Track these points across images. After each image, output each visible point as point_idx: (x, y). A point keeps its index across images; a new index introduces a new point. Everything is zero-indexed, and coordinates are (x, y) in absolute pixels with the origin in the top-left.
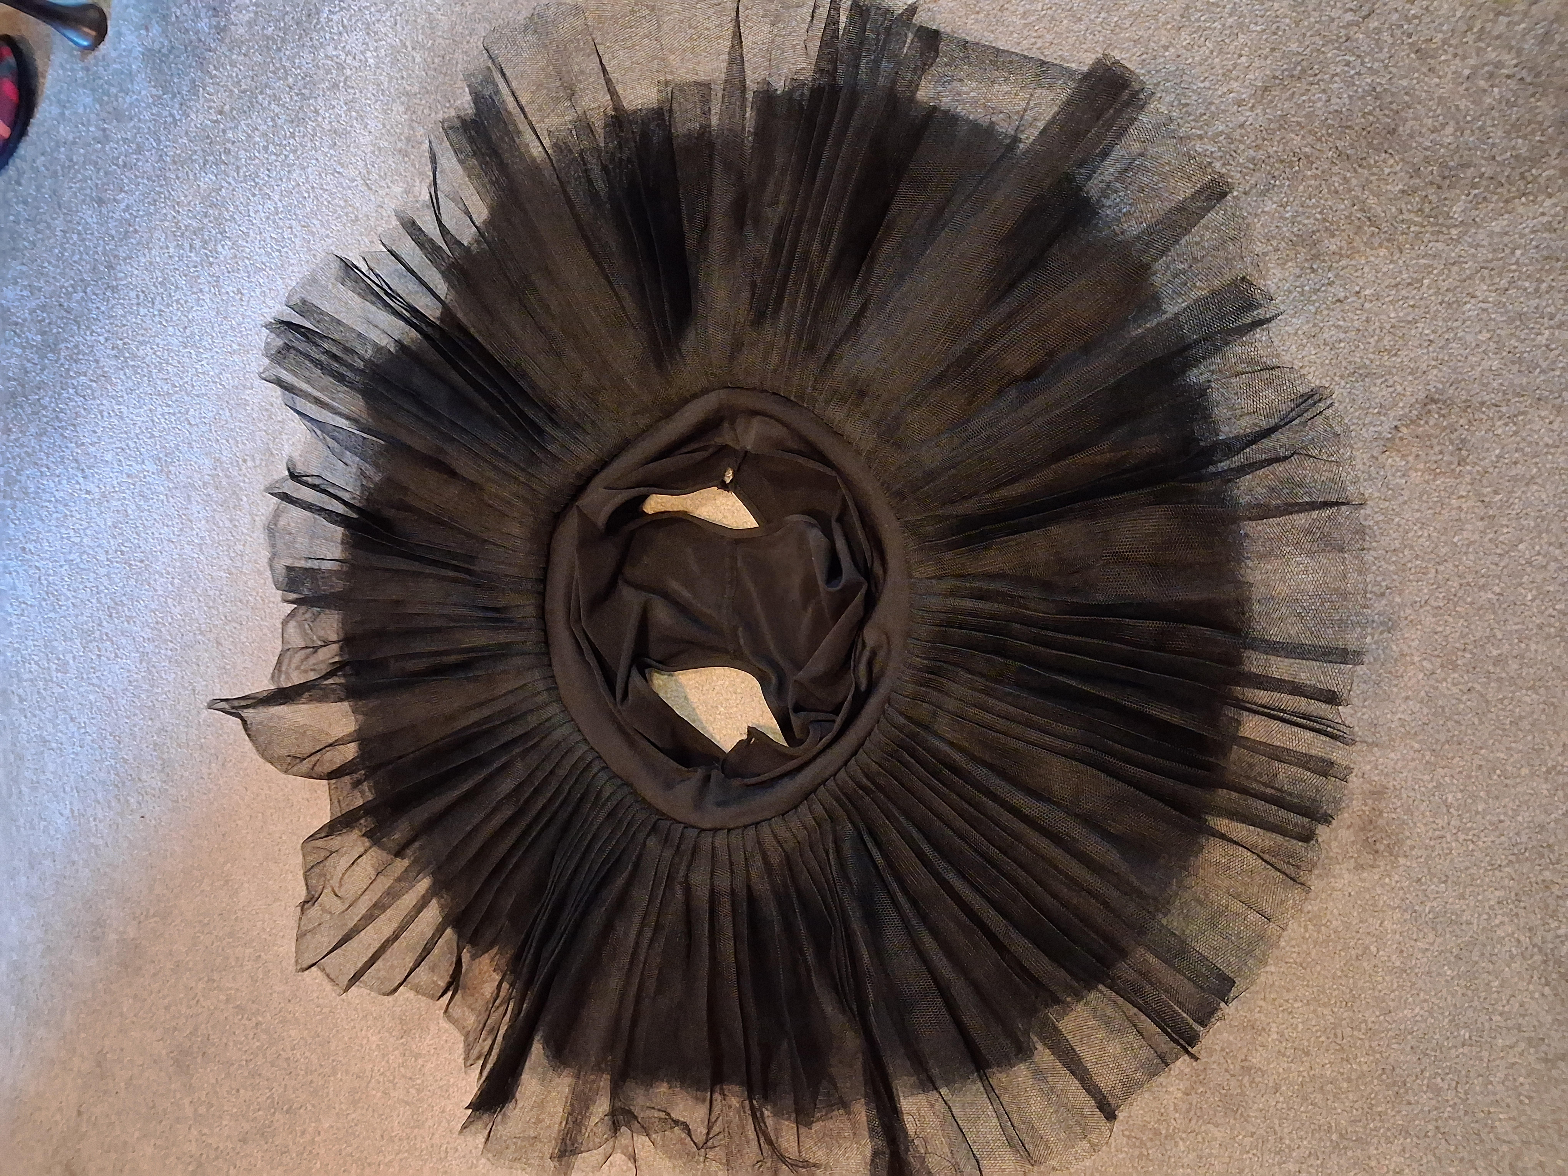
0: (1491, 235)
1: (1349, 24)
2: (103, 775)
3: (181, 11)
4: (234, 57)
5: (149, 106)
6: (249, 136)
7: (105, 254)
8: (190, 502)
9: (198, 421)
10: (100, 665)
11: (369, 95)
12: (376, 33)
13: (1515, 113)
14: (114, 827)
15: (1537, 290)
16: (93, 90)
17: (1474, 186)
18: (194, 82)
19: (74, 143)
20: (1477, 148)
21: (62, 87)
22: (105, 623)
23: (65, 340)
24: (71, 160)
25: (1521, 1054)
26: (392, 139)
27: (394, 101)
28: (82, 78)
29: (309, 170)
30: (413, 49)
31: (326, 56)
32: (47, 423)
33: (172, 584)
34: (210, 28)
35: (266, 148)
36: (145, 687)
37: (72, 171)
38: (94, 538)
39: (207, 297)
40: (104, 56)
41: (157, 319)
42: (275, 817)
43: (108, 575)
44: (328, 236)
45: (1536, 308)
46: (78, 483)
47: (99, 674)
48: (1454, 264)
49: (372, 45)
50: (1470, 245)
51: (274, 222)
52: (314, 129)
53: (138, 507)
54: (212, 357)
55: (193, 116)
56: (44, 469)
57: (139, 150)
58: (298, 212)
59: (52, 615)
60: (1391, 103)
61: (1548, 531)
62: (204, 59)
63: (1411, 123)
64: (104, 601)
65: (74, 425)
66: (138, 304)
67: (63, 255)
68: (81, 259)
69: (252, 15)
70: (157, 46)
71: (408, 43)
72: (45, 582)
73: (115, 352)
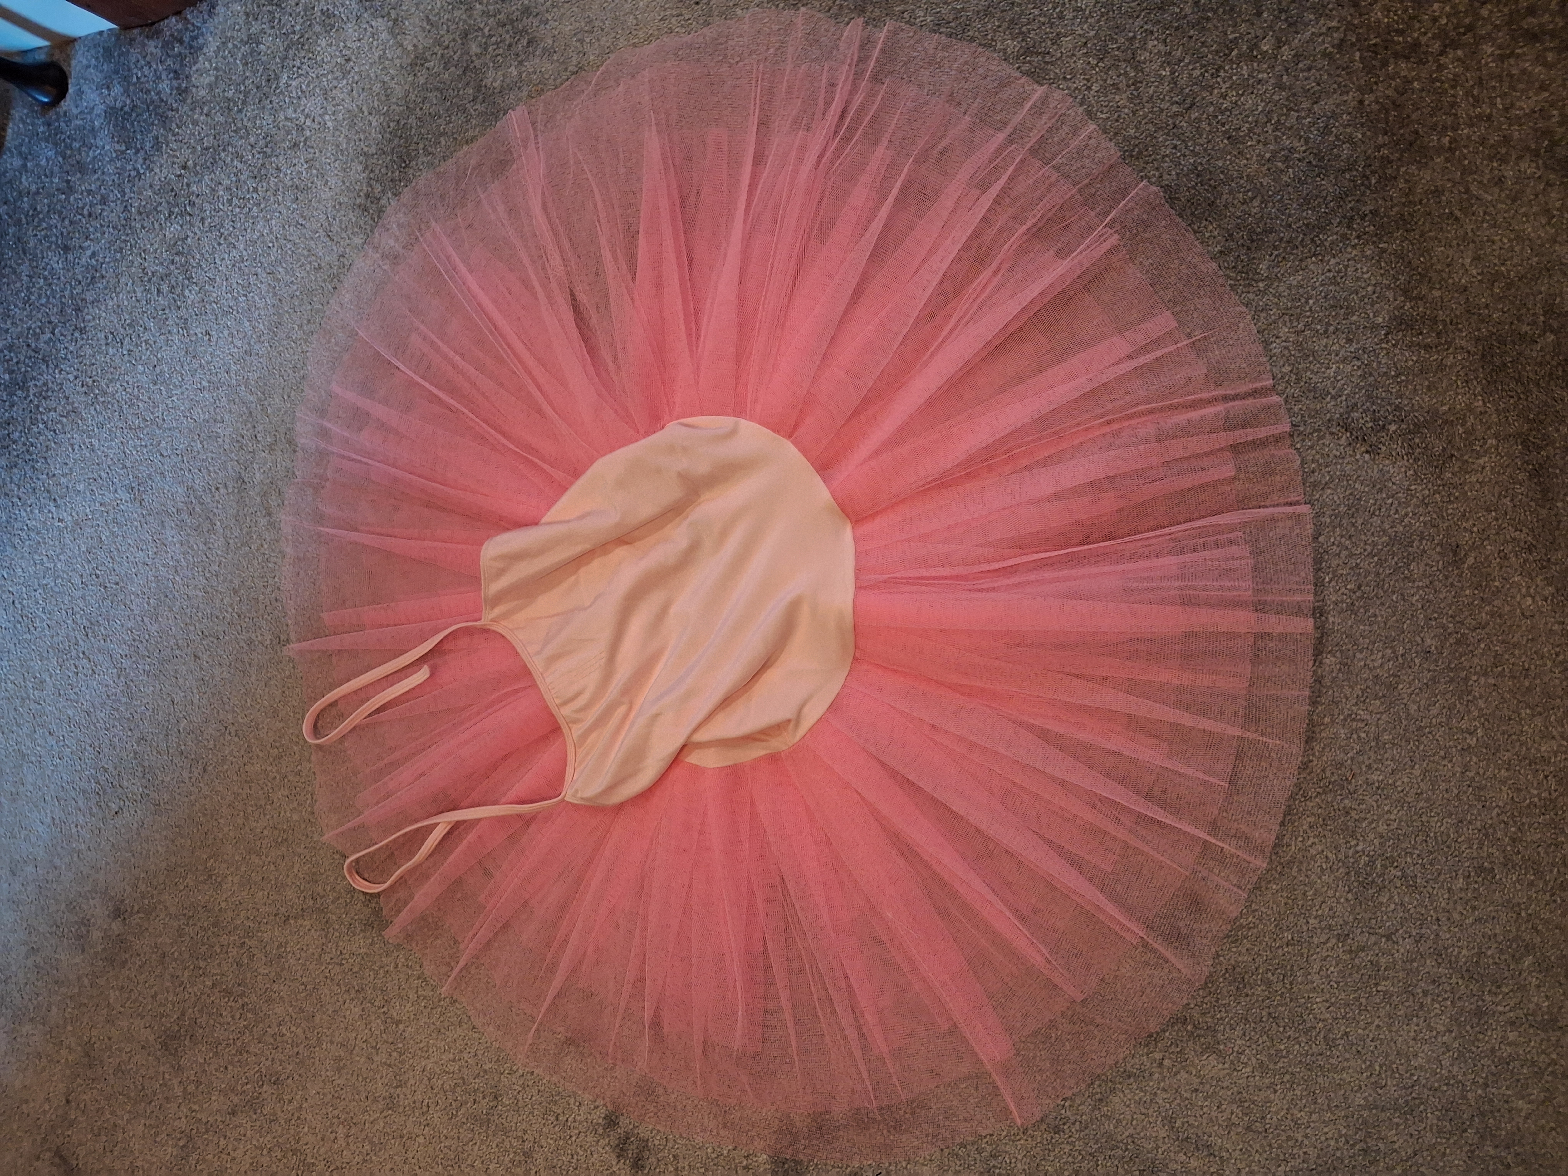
0: (1290, 288)
1: (1175, 115)
2: (84, 784)
3: (143, 73)
4: (196, 116)
5: (112, 160)
6: (214, 190)
7: (72, 297)
8: (164, 527)
9: (170, 452)
10: (77, 681)
11: (329, 155)
12: (334, 99)
13: (1305, 190)
14: (96, 832)
15: (1326, 332)
16: (56, 144)
17: (1275, 248)
18: (157, 138)
19: (38, 193)
20: (1277, 218)
21: (23, 140)
22: (81, 642)
23: (34, 378)
24: (35, 209)
25: (1333, 949)
26: (351, 195)
27: (352, 160)
28: (43, 132)
29: (273, 222)
30: (370, 114)
31: (286, 118)
32: (18, 456)
33: (148, 604)
34: (172, 89)
35: (230, 201)
36: (124, 700)
37: (36, 220)
38: (68, 563)
39: (176, 338)
40: (65, 113)
41: (126, 358)
42: (256, 814)
43: (83, 597)
44: (292, 282)
45: (1326, 346)
46: (49, 511)
47: (77, 690)
48: (1262, 311)
49: (330, 109)
50: (1274, 296)
51: (240, 269)
52: (276, 184)
53: (112, 533)
54: (182, 393)
55: (158, 171)
56: (15, 500)
57: (104, 201)
58: (263, 260)
59: (28, 636)
60: (1210, 180)
61: (1340, 525)
62: (167, 117)
63: (1225, 196)
64: (79, 622)
65: (45, 458)
66: (107, 344)
67: (29, 299)
68: (48, 301)
69: (213, 78)
70: (119, 105)
71: (365, 108)
72: (19, 606)
73: (85, 389)
